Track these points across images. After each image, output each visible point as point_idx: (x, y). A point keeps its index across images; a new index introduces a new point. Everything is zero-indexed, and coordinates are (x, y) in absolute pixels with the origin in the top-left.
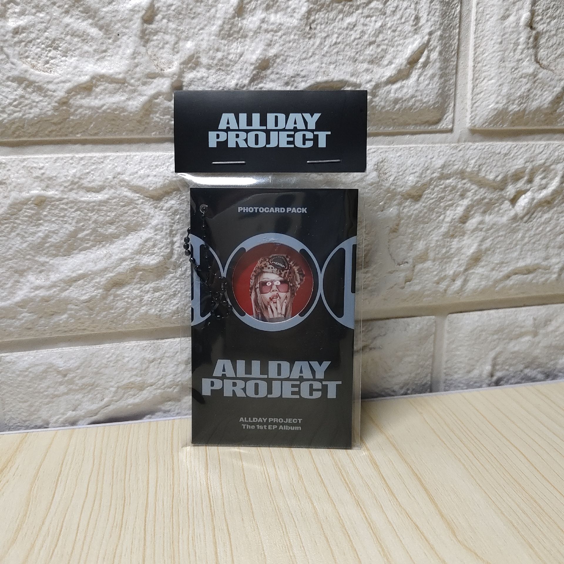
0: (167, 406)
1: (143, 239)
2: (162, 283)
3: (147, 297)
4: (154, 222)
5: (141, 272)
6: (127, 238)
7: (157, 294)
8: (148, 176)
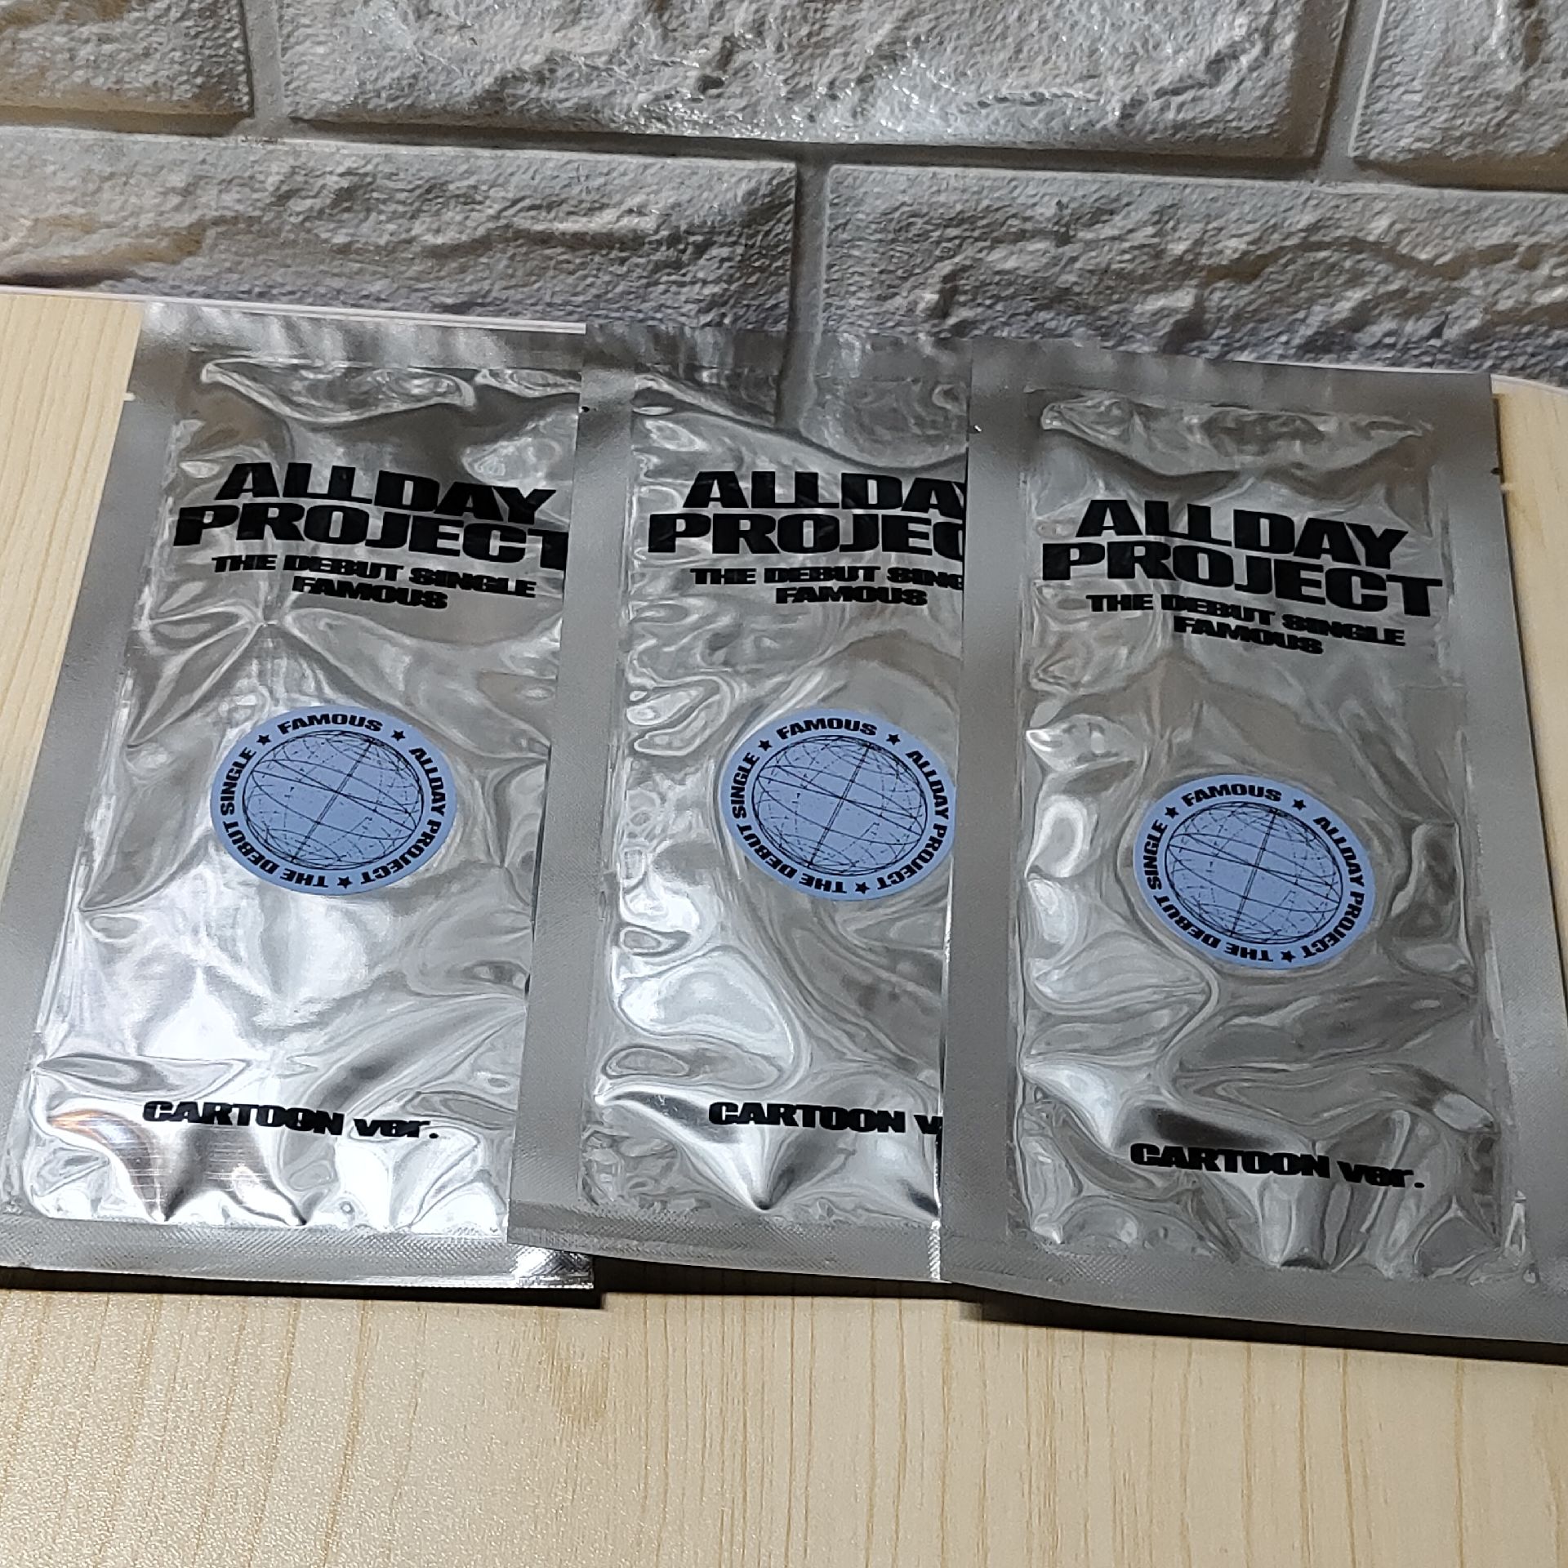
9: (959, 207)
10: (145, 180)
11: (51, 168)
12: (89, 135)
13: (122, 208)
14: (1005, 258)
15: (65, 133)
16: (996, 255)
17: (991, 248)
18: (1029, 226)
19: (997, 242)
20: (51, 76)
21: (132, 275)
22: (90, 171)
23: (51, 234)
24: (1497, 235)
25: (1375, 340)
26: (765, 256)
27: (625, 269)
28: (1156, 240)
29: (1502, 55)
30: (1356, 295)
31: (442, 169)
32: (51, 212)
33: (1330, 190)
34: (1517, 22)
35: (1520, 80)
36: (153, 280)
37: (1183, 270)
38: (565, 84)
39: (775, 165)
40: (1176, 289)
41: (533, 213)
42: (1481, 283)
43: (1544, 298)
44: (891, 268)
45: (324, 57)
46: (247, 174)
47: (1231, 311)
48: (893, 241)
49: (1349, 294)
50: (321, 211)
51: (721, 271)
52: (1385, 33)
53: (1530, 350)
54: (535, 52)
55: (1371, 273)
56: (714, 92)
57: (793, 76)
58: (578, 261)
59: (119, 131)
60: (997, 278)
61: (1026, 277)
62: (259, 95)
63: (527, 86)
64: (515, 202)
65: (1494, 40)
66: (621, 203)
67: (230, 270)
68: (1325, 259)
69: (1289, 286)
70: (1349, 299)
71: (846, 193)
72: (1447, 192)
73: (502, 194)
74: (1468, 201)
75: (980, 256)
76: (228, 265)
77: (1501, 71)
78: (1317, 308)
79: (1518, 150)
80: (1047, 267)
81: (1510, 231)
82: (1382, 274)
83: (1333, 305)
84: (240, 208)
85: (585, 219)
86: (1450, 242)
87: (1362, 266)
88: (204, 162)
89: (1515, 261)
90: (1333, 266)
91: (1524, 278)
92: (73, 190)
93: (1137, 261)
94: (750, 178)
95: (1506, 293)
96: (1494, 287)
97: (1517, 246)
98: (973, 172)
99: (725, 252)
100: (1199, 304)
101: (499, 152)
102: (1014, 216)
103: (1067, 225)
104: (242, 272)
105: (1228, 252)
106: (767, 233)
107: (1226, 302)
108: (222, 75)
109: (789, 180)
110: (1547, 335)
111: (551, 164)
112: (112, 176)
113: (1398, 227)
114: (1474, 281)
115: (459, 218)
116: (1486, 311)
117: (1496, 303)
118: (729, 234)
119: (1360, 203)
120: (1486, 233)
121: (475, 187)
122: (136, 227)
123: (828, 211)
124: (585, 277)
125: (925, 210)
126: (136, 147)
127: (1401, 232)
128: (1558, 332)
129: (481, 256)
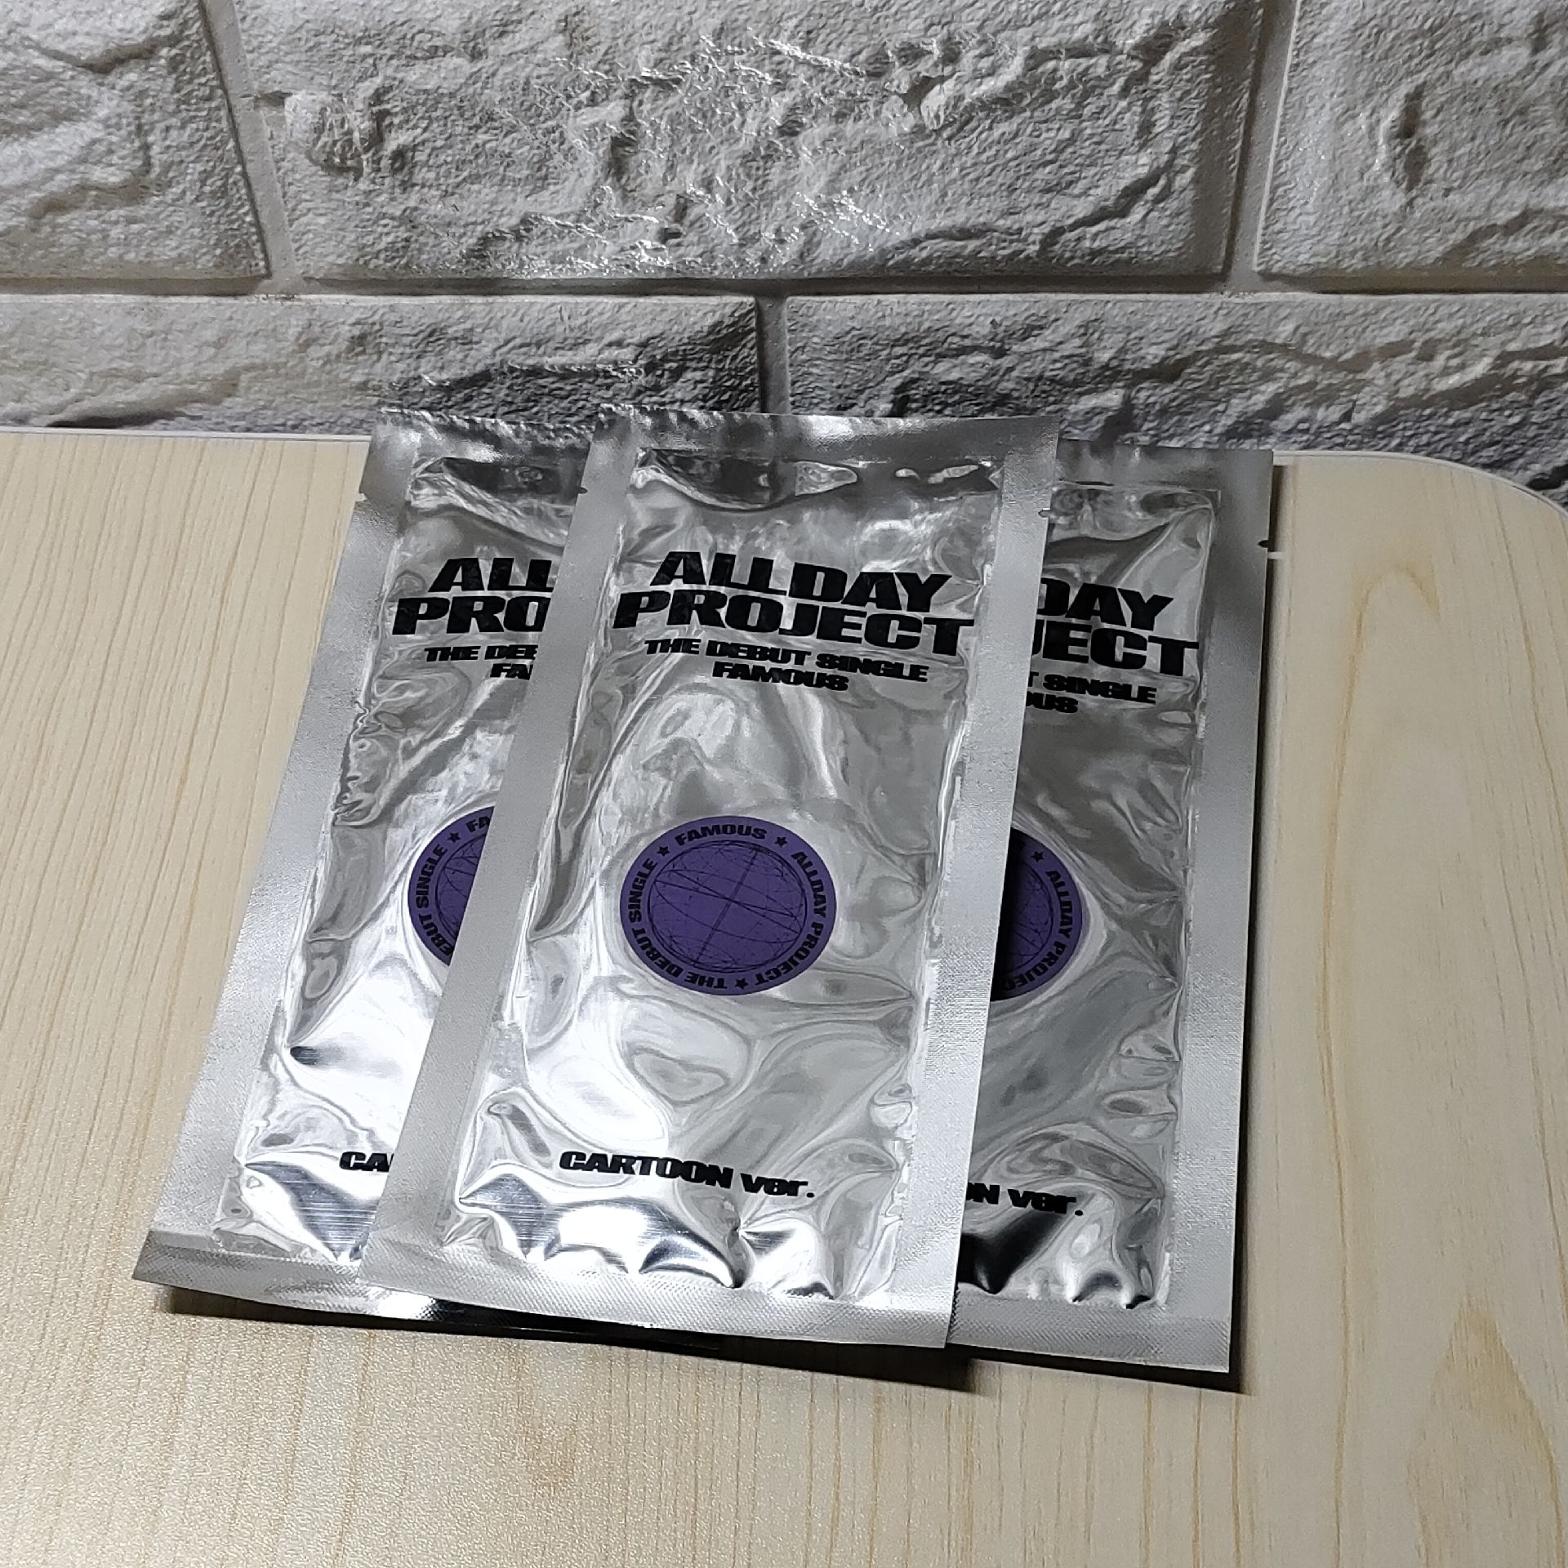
0: (195, 409)
1: (87, 139)
2: (142, 211)
3: (116, 232)
4: (102, 113)
5: (94, 193)
6: (57, 130)
7: (135, 227)
8: (75, 34)
9: (903, 330)
10: (182, 336)
11: (99, 329)
12: (130, 300)
13: (164, 361)
14: (948, 371)
15: (109, 298)
16: (941, 367)
17: (935, 362)
18: (967, 342)
19: (941, 356)
20: (89, 253)
21: (182, 415)
22: (134, 330)
23: (106, 384)
24: (1394, 333)
25: (1289, 427)
26: (735, 377)
27: (610, 393)
28: (1083, 350)
29: (1386, 179)
30: (1270, 389)
31: (440, 316)
32: (104, 367)
33: (1238, 300)
34: (1399, 149)
35: (1404, 201)
36: (200, 417)
37: (1109, 375)
38: (541, 241)
39: (736, 299)
40: (1106, 390)
41: (523, 350)
42: (1383, 374)
43: (1441, 385)
44: (847, 383)
45: (324, 226)
46: (271, 327)
47: (1157, 407)
48: (846, 360)
49: (1263, 388)
50: (338, 356)
51: (696, 392)
52: (1278, 163)
53: (1432, 429)
54: (510, 214)
55: (1282, 370)
56: (675, 241)
57: (744, 225)
58: (569, 388)
59: (155, 294)
60: (943, 388)
61: (970, 386)
62: (273, 259)
63: (507, 244)
64: (507, 342)
65: (1377, 167)
66: (601, 338)
67: (264, 408)
68: (1236, 361)
69: (1209, 383)
70: (1263, 393)
71: (802, 320)
72: (1346, 297)
73: (495, 335)
74: (1366, 305)
75: (926, 369)
76: (262, 403)
77: (1386, 193)
78: (1234, 401)
79: (1407, 260)
80: (985, 378)
81: (1406, 329)
82: (1292, 371)
83: (1250, 397)
84: (267, 356)
85: (570, 353)
86: (1352, 341)
87: (1273, 364)
88: (231, 319)
89: (1413, 354)
90: (1247, 364)
91: (1422, 370)
92: (121, 346)
93: (1069, 368)
94: (714, 312)
95: (1406, 382)
96: (1395, 377)
97: (1413, 341)
98: (913, 298)
99: (698, 375)
100: (1128, 403)
101: (490, 299)
102: (954, 334)
103: (1001, 341)
104: (275, 409)
105: (1150, 357)
106: (735, 357)
107: (1152, 400)
108: (238, 246)
109: (749, 312)
110: (1447, 415)
111: (538, 307)
112: (152, 334)
113: (1302, 330)
114: (1375, 371)
115: (460, 356)
116: (1389, 398)
117: (1397, 391)
118: (700, 360)
119: (1267, 310)
120: (1385, 331)
121: (471, 330)
122: (178, 375)
123: (788, 336)
124: (577, 401)
125: (873, 333)
126: (173, 308)
127: (1305, 335)
128: (1457, 413)
129: (484, 386)
